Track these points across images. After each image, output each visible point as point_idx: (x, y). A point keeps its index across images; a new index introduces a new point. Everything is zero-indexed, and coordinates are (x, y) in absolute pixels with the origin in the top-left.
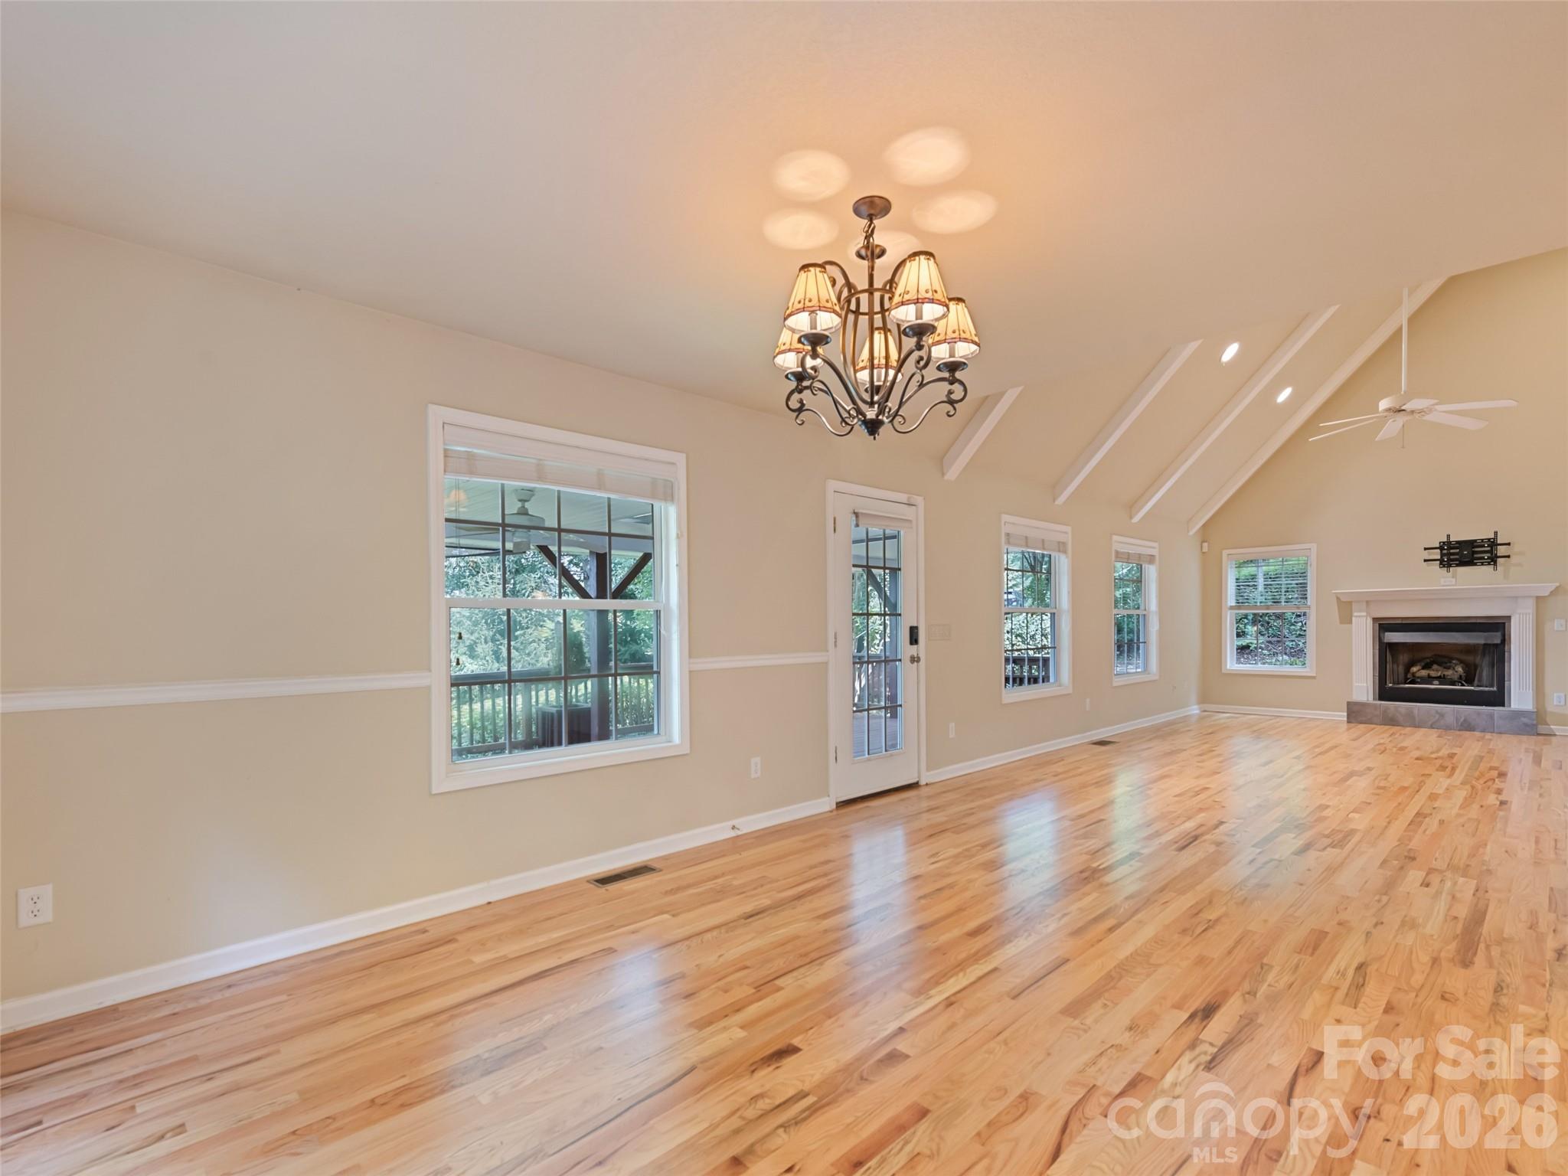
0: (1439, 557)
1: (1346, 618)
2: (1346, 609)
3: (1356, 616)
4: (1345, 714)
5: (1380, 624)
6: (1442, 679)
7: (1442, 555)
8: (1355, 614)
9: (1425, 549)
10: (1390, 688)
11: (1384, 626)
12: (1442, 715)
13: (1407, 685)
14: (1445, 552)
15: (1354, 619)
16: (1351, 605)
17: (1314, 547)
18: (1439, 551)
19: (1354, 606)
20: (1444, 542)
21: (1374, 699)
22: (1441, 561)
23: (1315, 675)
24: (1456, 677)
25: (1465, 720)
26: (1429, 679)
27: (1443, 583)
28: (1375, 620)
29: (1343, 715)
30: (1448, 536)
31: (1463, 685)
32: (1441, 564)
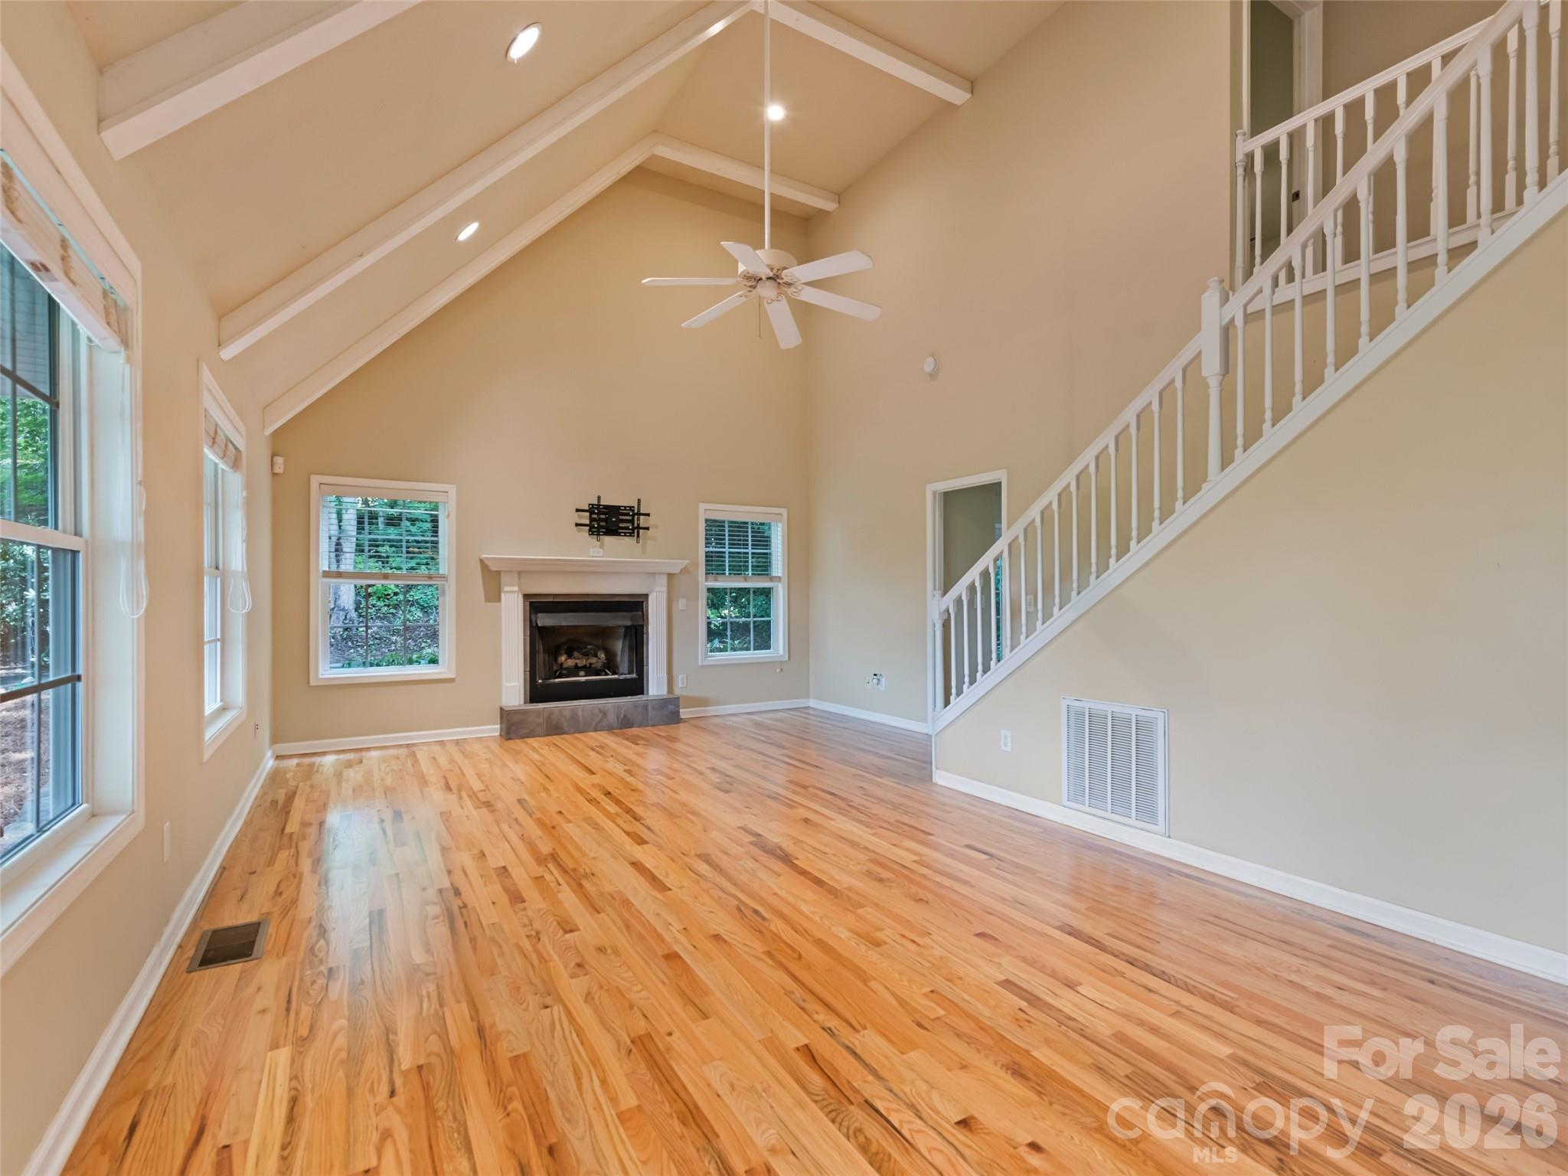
0: (588, 522)
1: (494, 594)
2: (492, 580)
3: (507, 592)
4: (498, 726)
5: (531, 603)
6: (589, 670)
7: (592, 520)
8: (506, 589)
9: (577, 510)
10: (541, 684)
11: (536, 605)
12: (604, 713)
13: (557, 680)
14: (595, 516)
15: (503, 595)
16: (500, 575)
17: (452, 489)
18: (588, 514)
19: (504, 578)
20: (593, 505)
21: (525, 702)
22: (591, 527)
23: (453, 676)
24: (599, 665)
25: (625, 716)
26: (575, 671)
27: (592, 554)
28: (526, 596)
29: (494, 729)
30: (599, 498)
31: (606, 674)
32: (590, 530)
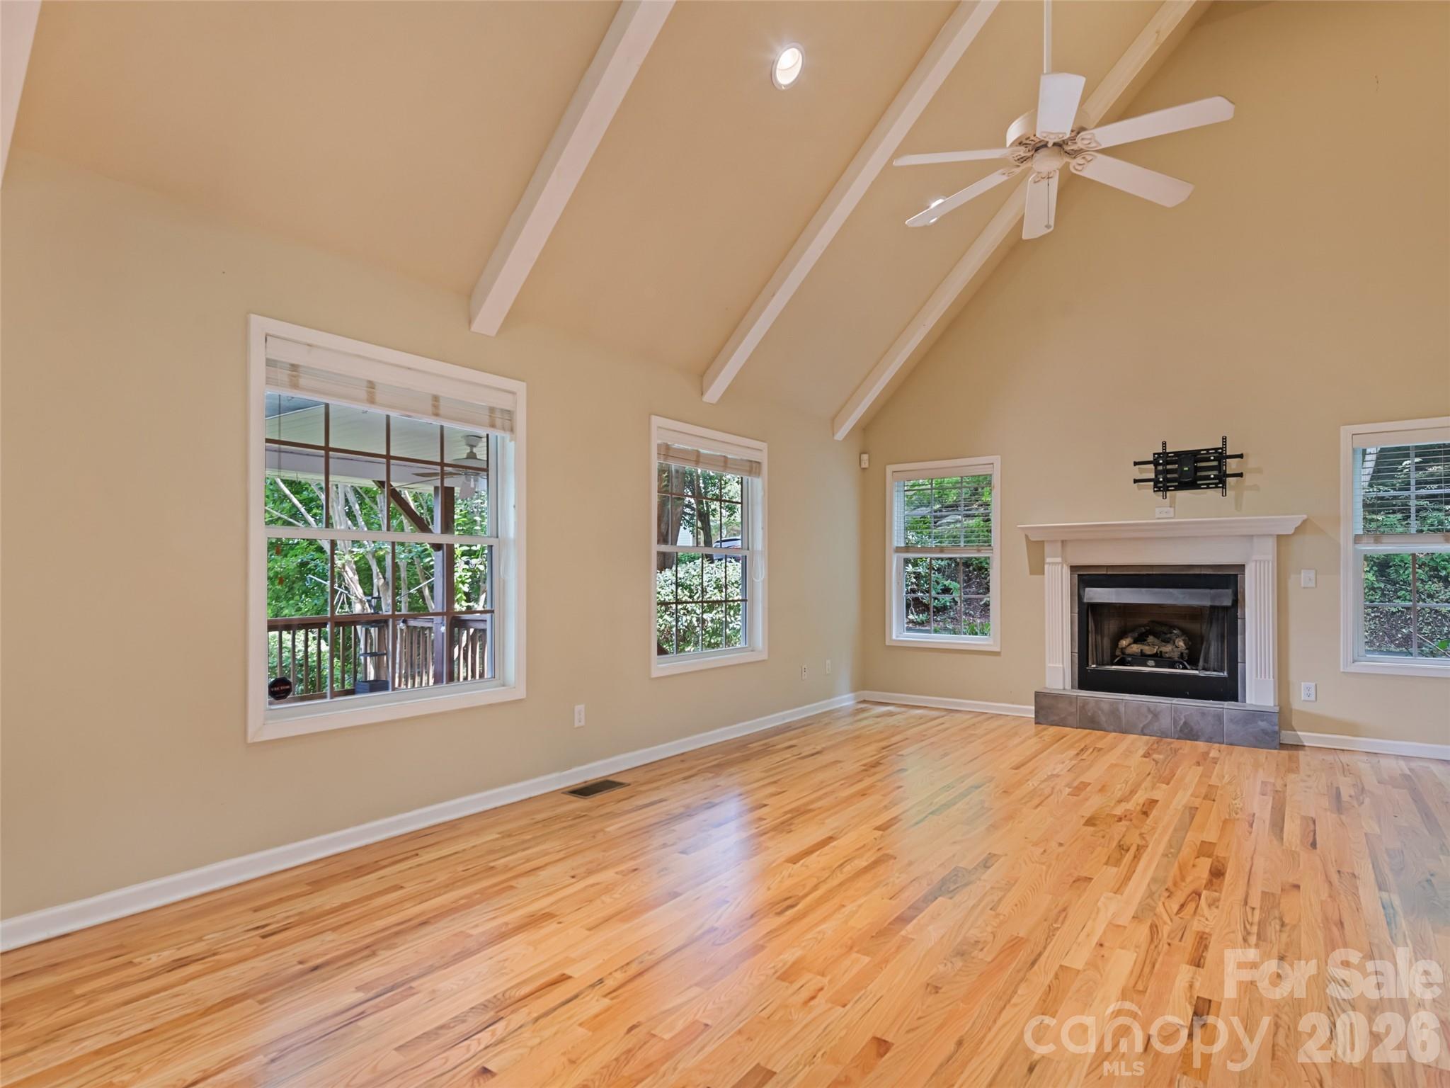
0: (1152, 476)
1: (1037, 568)
2: (1036, 548)
3: (1049, 563)
4: (1033, 708)
5: (1079, 575)
6: (1159, 659)
7: (1157, 473)
8: (1048, 560)
9: (1136, 464)
10: (1093, 670)
11: (1086, 578)
12: (1152, 713)
13: (1114, 667)
14: (1160, 468)
15: (1046, 566)
16: (1044, 544)
17: (997, 461)
18: (1152, 466)
19: (1048, 549)
20: (1159, 454)
21: (1072, 688)
22: (1156, 481)
23: (1000, 650)
24: (1176, 656)
25: (1185, 722)
26: (1142, 659)
27: (1157, 516)
28: (1073, 569)
29: (1029, 711)
30: (1164, 444)
31: (1185, 668)
32: (1155, 486)
